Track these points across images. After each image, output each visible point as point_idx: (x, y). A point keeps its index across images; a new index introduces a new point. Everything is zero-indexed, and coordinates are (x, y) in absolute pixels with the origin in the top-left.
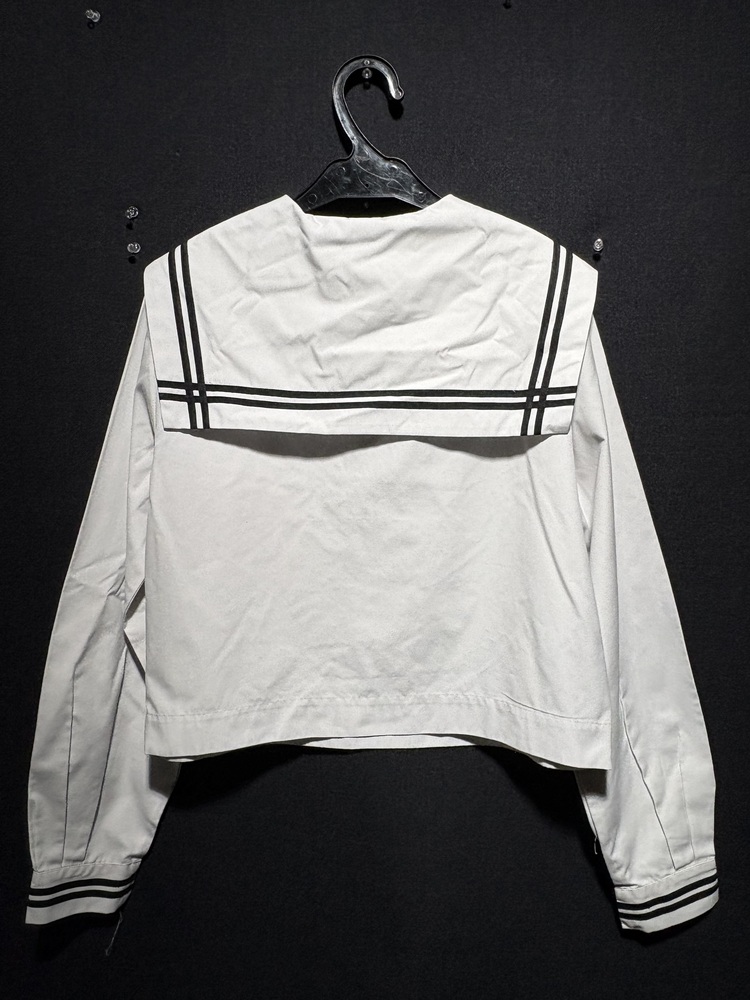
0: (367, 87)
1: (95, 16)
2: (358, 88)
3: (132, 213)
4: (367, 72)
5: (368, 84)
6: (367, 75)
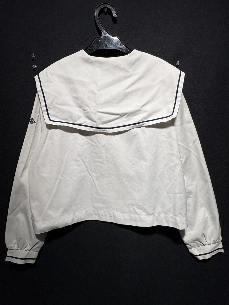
2: (103, 14)
3: (33, 55)
5: (106, 13)
6: (106, 10)
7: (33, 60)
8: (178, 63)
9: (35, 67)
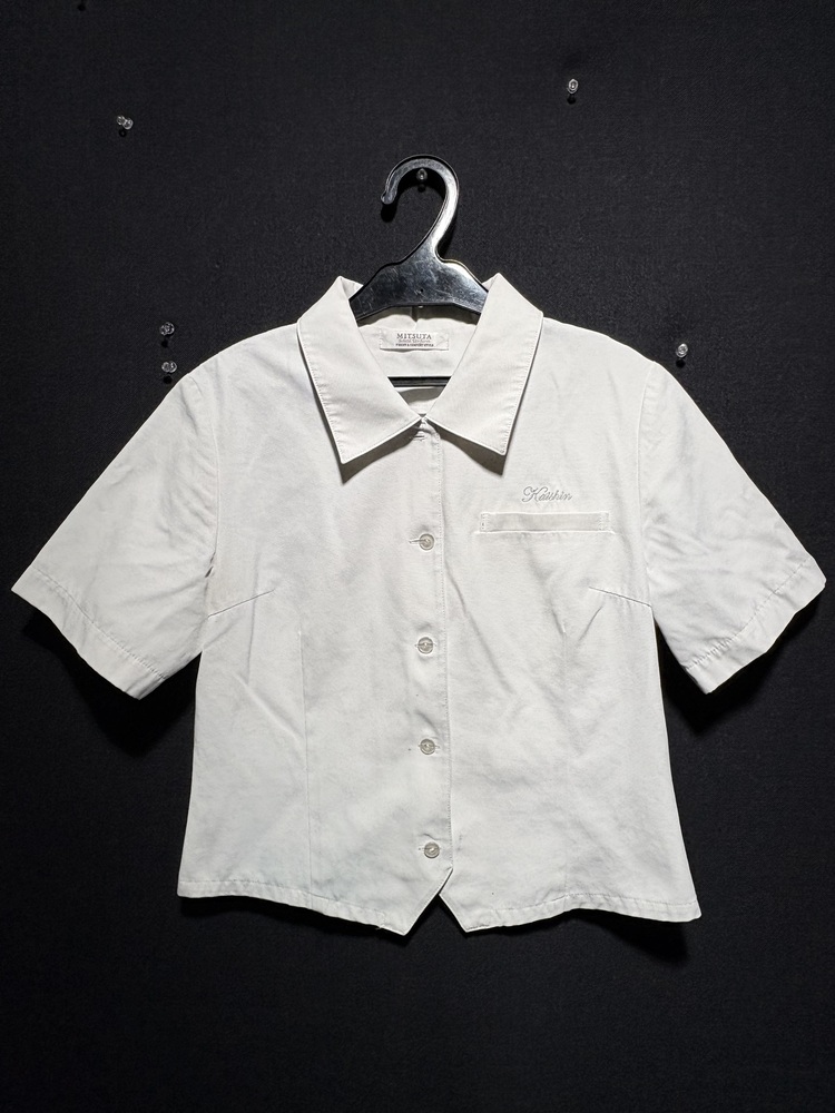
0: (421, 190)
1: (127, 123)
2: (412, 192)
3: (167, 329)
4: (422, 173)
5: (423, 186)
6: (422, 177)
7: (165, 344)
8: (682, 350)
9: (169, 367)
